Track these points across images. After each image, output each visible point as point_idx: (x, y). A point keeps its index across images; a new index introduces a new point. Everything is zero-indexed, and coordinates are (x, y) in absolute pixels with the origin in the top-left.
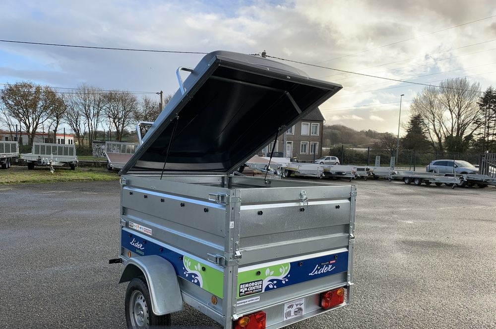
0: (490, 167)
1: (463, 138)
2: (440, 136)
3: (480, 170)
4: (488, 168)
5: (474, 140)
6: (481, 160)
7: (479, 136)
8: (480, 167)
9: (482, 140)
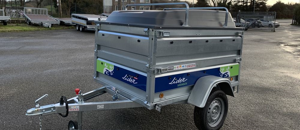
0: (241, 19)
1: (226, 4)
2: (215, 3)
3: (236, 20)
4: (240, 20)
5: (232, 5)
6: (237, 15)
7: (234, 3)
8: (236, 19)
9: (236, 5)
